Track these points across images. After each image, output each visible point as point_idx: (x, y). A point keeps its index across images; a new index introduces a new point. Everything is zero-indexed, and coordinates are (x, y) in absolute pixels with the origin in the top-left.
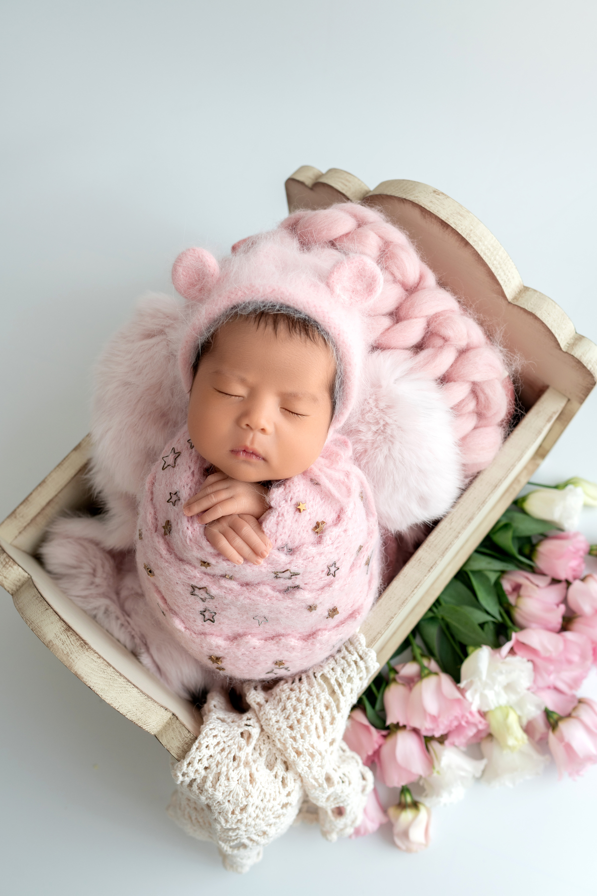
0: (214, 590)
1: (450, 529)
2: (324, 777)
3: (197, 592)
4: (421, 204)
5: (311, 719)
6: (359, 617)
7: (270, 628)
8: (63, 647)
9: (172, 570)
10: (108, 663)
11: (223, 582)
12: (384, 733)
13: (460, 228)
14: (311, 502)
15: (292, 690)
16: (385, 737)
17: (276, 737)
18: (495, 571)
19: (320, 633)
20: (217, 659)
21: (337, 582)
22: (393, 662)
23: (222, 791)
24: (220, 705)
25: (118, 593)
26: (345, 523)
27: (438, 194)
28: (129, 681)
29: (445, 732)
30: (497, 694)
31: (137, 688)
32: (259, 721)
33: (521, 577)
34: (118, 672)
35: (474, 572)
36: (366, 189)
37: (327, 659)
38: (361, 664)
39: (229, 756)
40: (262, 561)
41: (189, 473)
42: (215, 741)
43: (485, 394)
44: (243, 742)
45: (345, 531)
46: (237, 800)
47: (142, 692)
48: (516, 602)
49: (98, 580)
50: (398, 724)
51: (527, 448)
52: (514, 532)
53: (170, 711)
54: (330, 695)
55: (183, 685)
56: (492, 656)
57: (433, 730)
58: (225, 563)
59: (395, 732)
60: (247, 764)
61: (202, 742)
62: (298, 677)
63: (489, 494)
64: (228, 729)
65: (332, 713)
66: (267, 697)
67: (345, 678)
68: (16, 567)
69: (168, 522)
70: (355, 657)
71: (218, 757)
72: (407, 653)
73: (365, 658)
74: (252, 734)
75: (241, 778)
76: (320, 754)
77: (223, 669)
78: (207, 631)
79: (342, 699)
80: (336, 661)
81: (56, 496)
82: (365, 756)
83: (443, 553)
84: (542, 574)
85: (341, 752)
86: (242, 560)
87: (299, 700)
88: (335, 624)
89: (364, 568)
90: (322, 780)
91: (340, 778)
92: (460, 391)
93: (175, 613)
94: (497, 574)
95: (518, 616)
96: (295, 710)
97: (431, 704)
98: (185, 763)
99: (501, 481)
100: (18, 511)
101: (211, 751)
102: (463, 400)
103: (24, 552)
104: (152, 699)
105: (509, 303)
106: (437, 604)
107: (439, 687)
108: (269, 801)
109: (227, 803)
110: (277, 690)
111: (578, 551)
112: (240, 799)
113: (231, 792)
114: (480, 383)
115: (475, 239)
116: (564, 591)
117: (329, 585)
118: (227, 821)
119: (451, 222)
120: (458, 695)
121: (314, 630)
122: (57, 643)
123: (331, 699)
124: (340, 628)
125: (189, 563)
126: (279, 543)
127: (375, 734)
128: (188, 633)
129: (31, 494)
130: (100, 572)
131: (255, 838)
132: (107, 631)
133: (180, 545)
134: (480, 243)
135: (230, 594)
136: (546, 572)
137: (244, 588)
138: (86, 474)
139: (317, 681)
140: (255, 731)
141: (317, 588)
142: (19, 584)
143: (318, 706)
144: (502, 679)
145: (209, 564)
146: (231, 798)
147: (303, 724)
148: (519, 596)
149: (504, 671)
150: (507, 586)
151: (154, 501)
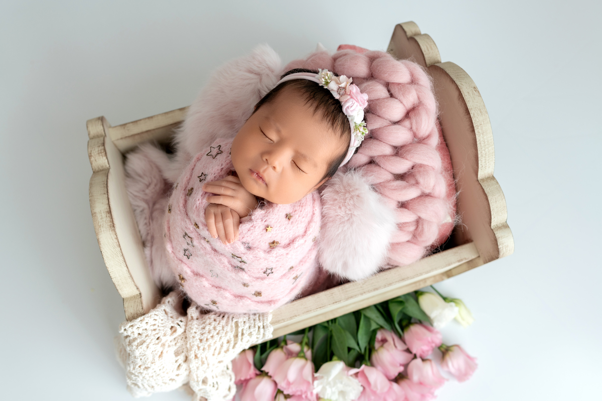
0: (195, 243)
1: (361, 287)
2: (203, 378)
3: (186, 237)
4: (461, 90)
5: (215, 343)
6: (273, 306)
7: (218, 282)
8: (100, 220)
9: (179, 217)
10: (119, 244)
11: (202, 241)
12: (258, 372)
13: (475, 119)
14: (277, 228)
15: (215, 320)
16: (257, 375)
17: (189, 340)
18: (378, 324)
19: (246, 299)
20: (183, 279)
21: (267, 280)
22: (288, 337)
23: (140, 352)
24: (173, 303)
25: (154, 204)
26: (289, 249)
27: (476, 91)
28: (125, 261)
29: (291, 394)
30: (333, 393)
31: (127, 268)
32: (186, 325)
33: (390, 336)
34: (122, 253)
35: (366, 317)
36: (439, 59)
37: (245, 314)
38: (262, 330)
39: (156, 335)
40: (228, 244)
41: (220, 168)
42: (154, 322)
43: (423, 227)
44: (169, 332)
45: (287, 254)
46: (146, 361)
47: (129, 271)
48: (378, 349)
49: (147, 191)
50: (268, 373)
51: (436, 269)
52: (404, 308)
53: (139, 291)
54: (234, 336)
55: (160, 278)
56: (343, 370)
57: (285, 389)
58: (207, 232)
59: (264, 376)
60: (163, 345)
61: (145, 319)
62: (222, 315)
63: (396, 282)
64: (166, 320)
65: (229, 347)
66: (199, 317)
67: (248, 332)
68: (105, 158)
69: (192, 189)
70: (261, 324)
71: (149, 333)
72: (300, 337)
73: (265, 329)
74: (177, 331)
75: (155, 351)
76: (208, 365)
77: (183, 286)
78: (184, 261)
79: (239, 342)
80: (249, 318)
81: (154, 130)
82: (238, 378)
83: (348, 298)
84: (404, 342)
85: (225, 369)
86: (216, 236)
87: (215, 328)
88: (257, 301)
89: (291, 280)
90: (201, 379)
91: (213, 383)
92: (408, 217)
93: (171, 241)
94: (377, 327)
95: (375, 356)
96: (209, 332)
97: (292, 374)
98: (130, 324)
99: (408, 278)
100: (128, 125)
101: (147, 327)
102: (408, 223)
103: (119, 150)
104: (132, 278)
105: (478, 180)
106: (333, 321)
107: (303, 368)
108: (164, 372)
109: (139, 360)
110: (207, 316)
111: (433, 342)
112: (147, 362)
113: (145, 355)
114: (423, 219)
115: (480, 131)
116: (410, 360)
117: (263, 279)
118: (134, 369)
119: (472, 113)
120: (310, 379)
121: (243, 295)
122: (99, 216)
123: (233, 339)
124: (259, 305)
125: (189, 219)
126: (244, 240)
127: (252, 371)
128: (172, 255)
129: (140, 120)
130: (152, 186)
131: (146, 386)
132: (137, 222)
133: (190, 207)
134: (481, 135)
135: (203, 250)
136: (407, 342)
137: (213, 252)
138: (175, 129)
139: (232, 324)
140: (180, 330)
141: (255, 277)
142: (101, 168)
143: (223, 338)
144: (340, 386)
145: (198, 227)
146: (143, 358)
147: (208, 343)
148: (382, 346)
149: (343, 383)
150: (379, 336)
151: (194, 171)
